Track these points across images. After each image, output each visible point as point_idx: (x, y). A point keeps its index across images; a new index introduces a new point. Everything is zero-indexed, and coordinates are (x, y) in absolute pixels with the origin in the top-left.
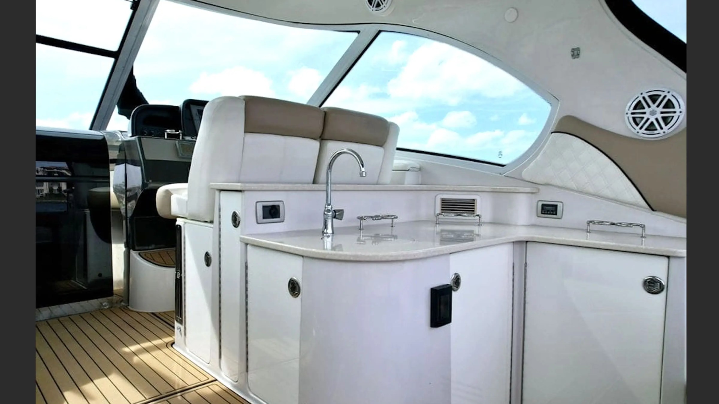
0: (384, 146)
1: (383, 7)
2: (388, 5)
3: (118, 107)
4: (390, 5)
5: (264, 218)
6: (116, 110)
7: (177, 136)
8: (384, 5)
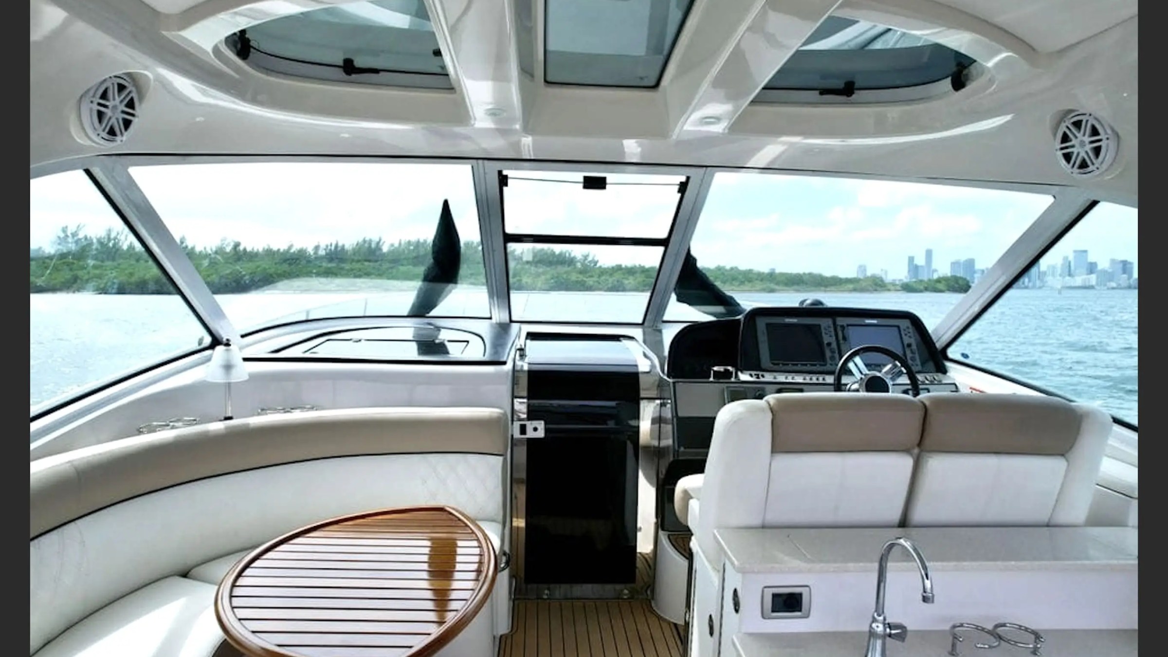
0: (1067, 455)
1: (1095, 169)
2: (1105, 166)
3: (676, 294)
4: (1112, 165)
5: (773, 611)
6: (674, 297)
7: (727, 375)
8: (1097, 165)
